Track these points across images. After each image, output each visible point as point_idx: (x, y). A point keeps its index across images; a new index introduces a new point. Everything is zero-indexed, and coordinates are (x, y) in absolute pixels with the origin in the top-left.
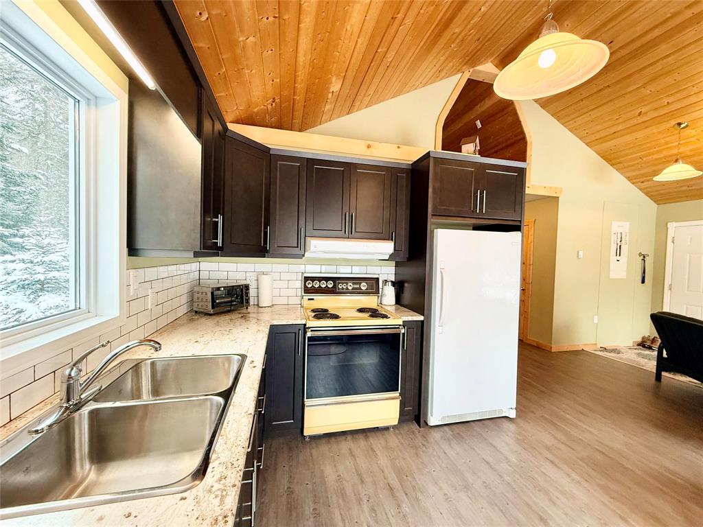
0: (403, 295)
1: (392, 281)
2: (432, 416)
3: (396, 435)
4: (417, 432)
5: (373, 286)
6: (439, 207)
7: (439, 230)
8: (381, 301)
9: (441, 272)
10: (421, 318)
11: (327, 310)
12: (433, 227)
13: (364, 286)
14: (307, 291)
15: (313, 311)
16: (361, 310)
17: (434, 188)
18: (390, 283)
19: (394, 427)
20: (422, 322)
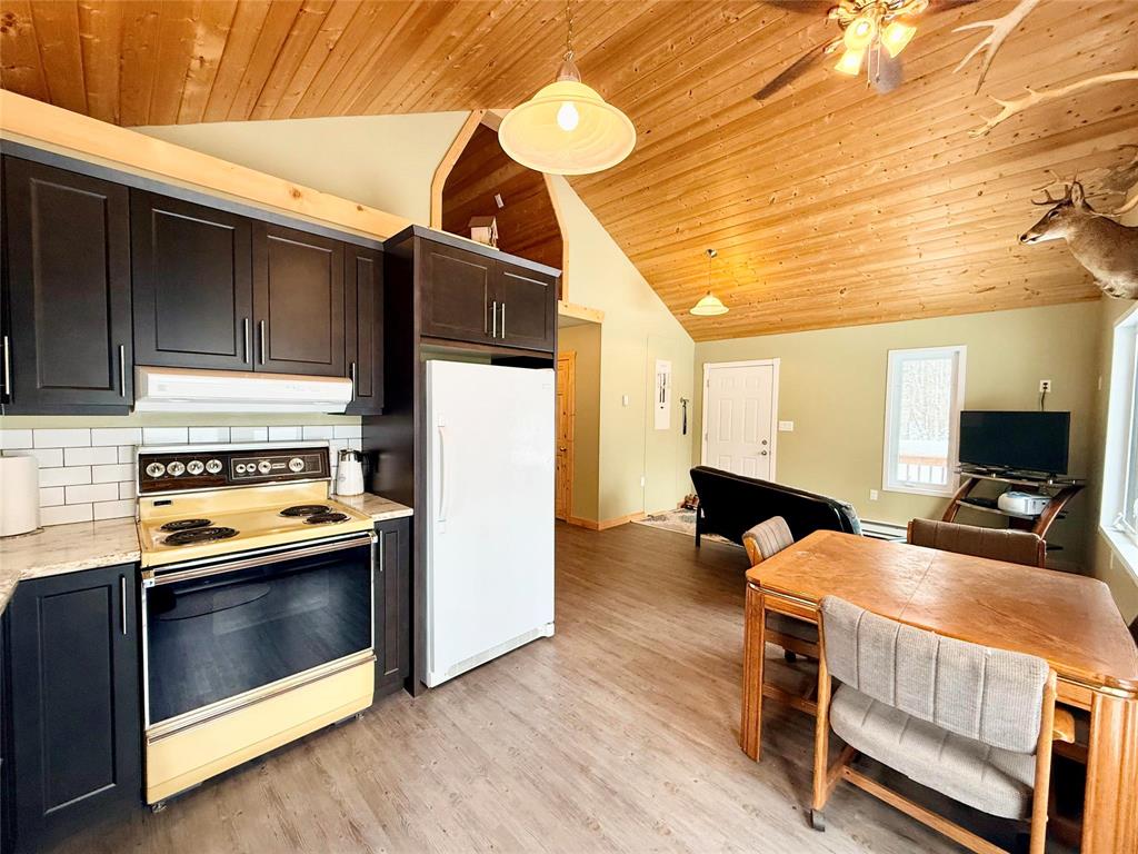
0: (379, 475)
1: (356, 453)
2: (433, 671)
3: (369, 726)
4: (407, 706)
5: (318, 462)
6: (432, 323)
7: (433, 361)
8: (335, 489)
9: (440, 432)
10: (409, 512)
11: (205, 523)
12: (423, 355)
13: (296, 465)
14: (148, 484)
15: (167, 527)
16: (290, 512)
17: (422, 290)
18: (352, 456)
19: (365, 712)
20: (411, 518)
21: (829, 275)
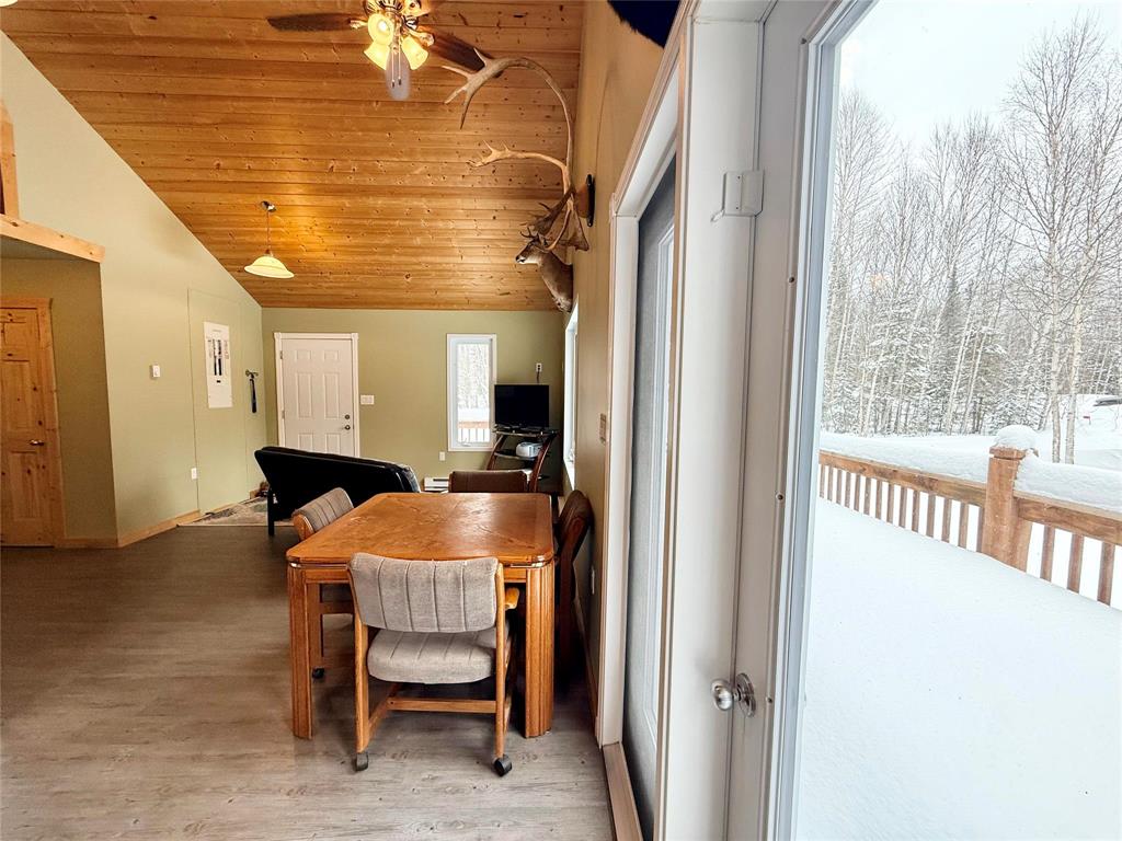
21: (394, 258)
